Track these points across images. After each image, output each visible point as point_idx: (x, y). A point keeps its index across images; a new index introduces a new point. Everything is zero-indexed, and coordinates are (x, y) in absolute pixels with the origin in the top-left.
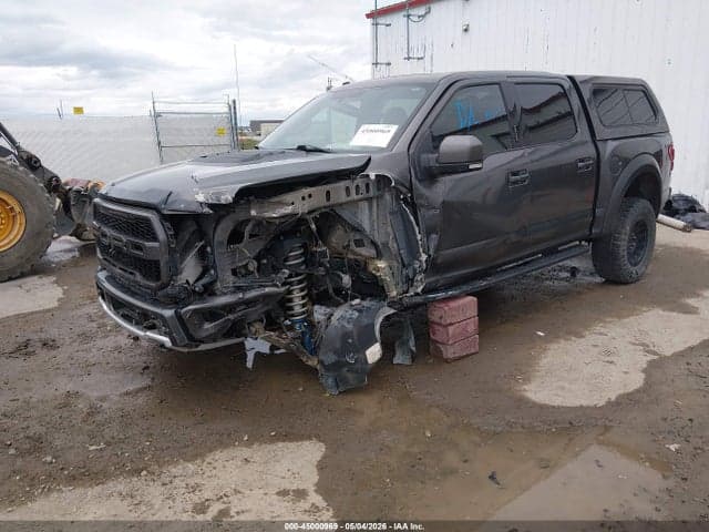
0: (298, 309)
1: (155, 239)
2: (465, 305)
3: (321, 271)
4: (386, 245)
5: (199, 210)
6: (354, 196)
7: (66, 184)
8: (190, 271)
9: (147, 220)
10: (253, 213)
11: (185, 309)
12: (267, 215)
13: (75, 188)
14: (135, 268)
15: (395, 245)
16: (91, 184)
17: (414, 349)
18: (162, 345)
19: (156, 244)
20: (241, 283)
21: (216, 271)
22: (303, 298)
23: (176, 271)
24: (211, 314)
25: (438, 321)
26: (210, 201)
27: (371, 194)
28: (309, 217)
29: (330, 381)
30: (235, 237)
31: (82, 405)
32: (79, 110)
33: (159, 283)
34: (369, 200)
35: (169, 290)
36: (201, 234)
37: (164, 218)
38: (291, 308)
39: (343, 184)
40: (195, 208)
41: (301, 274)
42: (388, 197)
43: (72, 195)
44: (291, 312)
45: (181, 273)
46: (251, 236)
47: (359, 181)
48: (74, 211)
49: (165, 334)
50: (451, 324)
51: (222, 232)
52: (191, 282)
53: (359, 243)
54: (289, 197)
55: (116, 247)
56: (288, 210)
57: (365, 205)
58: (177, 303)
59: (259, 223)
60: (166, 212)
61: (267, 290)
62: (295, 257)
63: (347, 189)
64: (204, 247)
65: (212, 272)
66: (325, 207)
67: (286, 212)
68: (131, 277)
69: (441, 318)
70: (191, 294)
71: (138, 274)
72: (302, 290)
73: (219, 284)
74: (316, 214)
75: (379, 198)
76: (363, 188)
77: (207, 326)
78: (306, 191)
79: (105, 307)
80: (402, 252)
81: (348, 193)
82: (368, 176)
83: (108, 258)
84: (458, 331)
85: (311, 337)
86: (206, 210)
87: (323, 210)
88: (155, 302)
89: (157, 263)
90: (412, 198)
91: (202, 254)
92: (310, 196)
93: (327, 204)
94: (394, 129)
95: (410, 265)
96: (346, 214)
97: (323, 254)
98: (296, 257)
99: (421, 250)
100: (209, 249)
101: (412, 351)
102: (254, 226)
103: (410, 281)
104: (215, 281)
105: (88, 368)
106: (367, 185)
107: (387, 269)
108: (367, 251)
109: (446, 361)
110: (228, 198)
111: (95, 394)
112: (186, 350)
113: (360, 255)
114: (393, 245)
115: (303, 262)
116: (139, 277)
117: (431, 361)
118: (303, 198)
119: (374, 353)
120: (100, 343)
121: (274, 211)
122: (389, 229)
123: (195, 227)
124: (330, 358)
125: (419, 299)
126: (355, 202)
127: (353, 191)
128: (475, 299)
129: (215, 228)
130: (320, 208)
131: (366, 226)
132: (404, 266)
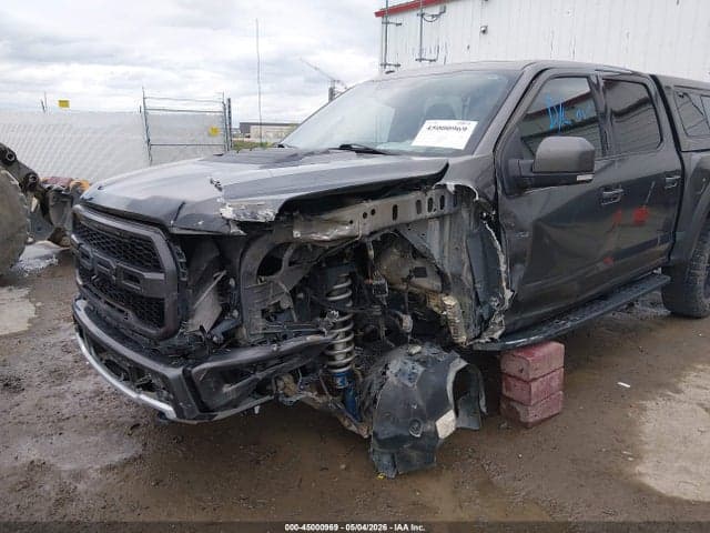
0: (341, 360)
1: (158, 267)
2: (550, 354)
3: (377, 310)
4: (457, 277)
5: (225, 230)
6: (426, 213)
7: (45, 182)
8: (205, 312)
9: (148, 241)
10: (297, 234)
11: (198, 368)
12: (316, 237)
13: (55, 187)
14: (127, 305)
15: (470, 278)
16: (72, 184)
17: (484, 410)
18: (161, 414)
19: (161, 276)
20: (274, 328)
21: (241, 313)
22: (348, 343)
23: (186, 313)
24: (233, 374)
25: (518, 375)
26: (243, 218)
27: (446, 210)
28: (369, 242)
29: (386, 460)
30: (269, 266)
31: (49, 487)
32: (64, 104)
33: (162, 330)
34: (441, 218)
35: (176, 340)
36: (223, 262)
37: (173, 239)
38: (332, 358)
39: (413, 196)
40: (218, 227)
41: (345, 314)
42: (465, 214)
43: (51, 195)
44: (333, 363)
45: (193, 316)
46: (291, 264)
47: (433, 193)
48: (52, 213)
49: (167, 401)
50: (535, 379)
51: (252, 259)
52: (207, 328)
53: (420, 273)
54: (346, 213)
55: (100, 274)
56: (345, 231)
57: (435, 225)
58: (186, 357)
59: (302, 247)
60: (176, 231)
61: (309, 338)
62: (340, 291)
63: (419, 203)
64: (225, 279)
65: (236, 313)
66: (389, 228)
67: (341, 233)
68: (122, 317)
69: (521, 371)
70: (205, 346)
71: (130, 313)
72: (347, 334)
73: (244, 331)
74: (378, 237)
75: (453, 215)
76: (437, 202)
77: (227, 389)
78: (369, 205)
79: (84, 349)
80: (478, 286)
81: (419, 210)
82: (445, 186)
83: (90, 286)
84: (541, 388)
85: (355, 394)
86: (235, 230)
87: (386, 232)
88: (155, 354)
89: (159, 303)
90: (497, 216)
91: (222, 289)
92: (373, 212)
93: (394, 222)
94: (472, 125)
95: (485, 303)
96: (412, 237)
97: (380, 288)
98: (342, 291)
99: (504, 284)
100: (232, 282)
101: (481, 412)
102: (295, 252)
103: (484, 324)
104: (241, 326)
105: (59, 423)
106: (442, 199)
107: (458, 308)
108: (429, 283)
109: (526, 426)
110: (268, 213)
111: (67, 467)
112: (196, 422)
113: (420, 287)
114: (467, 277)
115: (350, 297)
116: (132, 318)
117: (504, 425)
118: (365, 215)
119: (446, 424)
120: (76, 385)
121: (324, 231)
122: (464, 256)
123: (216, 254)
124: (388, 431)
125: (495, 347)
126: (426, 220)
127: (425, 206)
128: (563, 346)
129: (242, 255)
130: (383, 229)
131: (435, 251)
132: (478, 303)
